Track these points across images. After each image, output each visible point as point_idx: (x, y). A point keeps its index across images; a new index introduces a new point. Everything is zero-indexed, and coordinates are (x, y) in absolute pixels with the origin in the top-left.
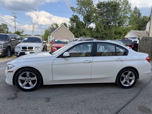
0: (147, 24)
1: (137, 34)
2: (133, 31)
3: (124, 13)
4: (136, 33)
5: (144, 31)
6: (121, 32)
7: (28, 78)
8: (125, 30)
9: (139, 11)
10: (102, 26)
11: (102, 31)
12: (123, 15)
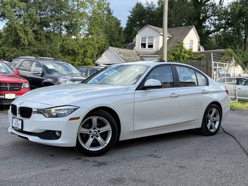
0: (137, 35)
1: (122, 56)
2: (114, 48)
3: (78, 5)
4: (120, 53)
5: (133, 50)
6: (76, 49)
7: (94, 129)
8: (84, 47)
9: (108, 4)
10: (30, 32)
11: (30, 44)
12: (76, 8)
